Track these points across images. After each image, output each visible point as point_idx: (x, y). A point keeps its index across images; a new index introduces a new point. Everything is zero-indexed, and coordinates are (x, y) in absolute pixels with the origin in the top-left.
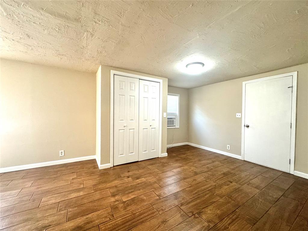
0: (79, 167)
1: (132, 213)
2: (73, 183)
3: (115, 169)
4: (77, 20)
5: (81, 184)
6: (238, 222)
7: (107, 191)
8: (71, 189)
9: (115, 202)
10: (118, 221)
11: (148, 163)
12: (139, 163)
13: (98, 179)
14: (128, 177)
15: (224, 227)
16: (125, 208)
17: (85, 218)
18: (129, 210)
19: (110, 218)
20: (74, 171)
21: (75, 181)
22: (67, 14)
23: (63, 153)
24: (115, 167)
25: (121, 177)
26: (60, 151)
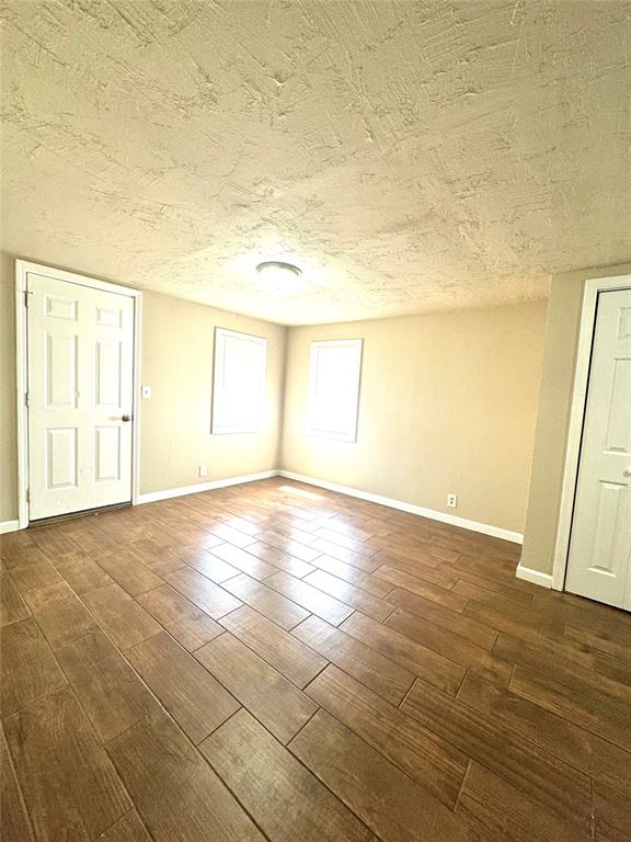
2: (439, 569)
5: (451, 580)
7: (490, 634)
8: (426, 577)
9: (486, 670)
10: (457, 711)
14: (586, 649)
16: (498, 706)
17: (409, 643)
18: (503, 719)
19: (446, 688)
20: (458, 548)
21: (447, 568)
23: (454, 502)
24: (566, 597)
25: (561, 631)
26: (450, 496)
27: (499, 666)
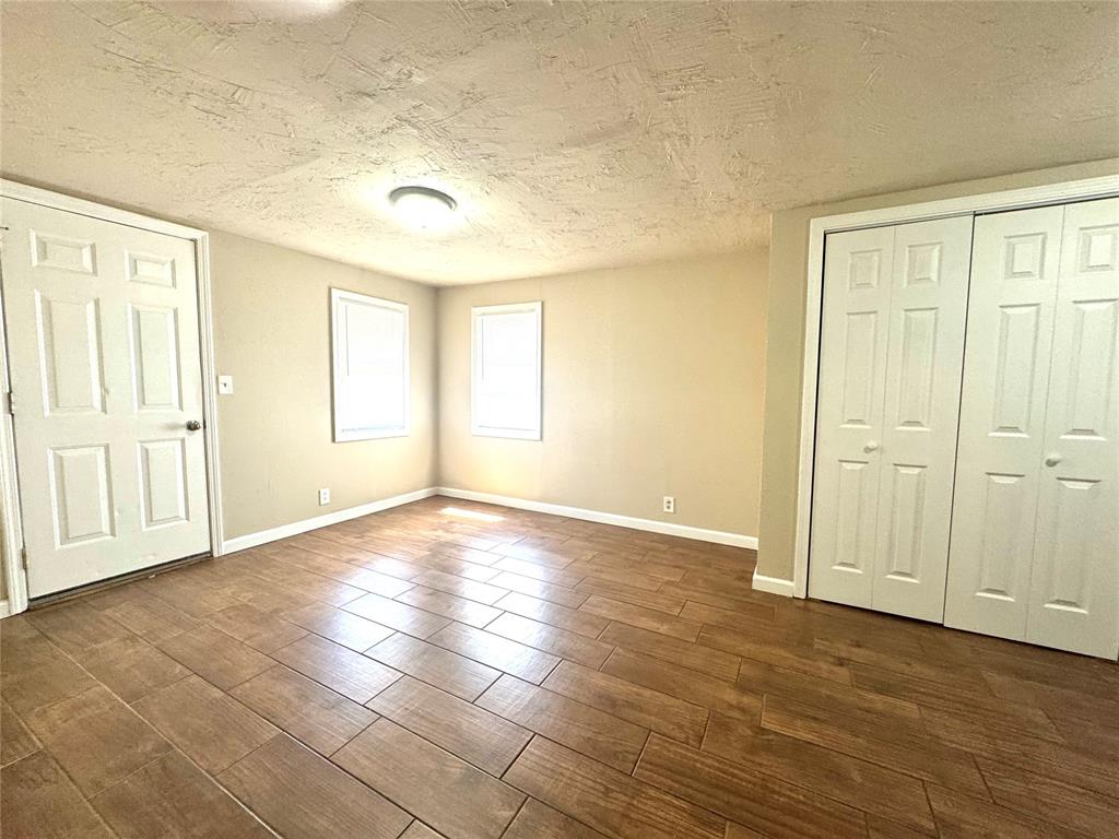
0: (701, 557)
1: (763, 780)
2: (662, 592)
3: (809, 610)
5: (678, 604)
7: (731, 662)
9: (731, 706)
10: (702, 763)
13: (729, 613)
14: (841, 662)
16: (752, 749)
17: (635, 689)
18: (760, 764)
19: (688, 738)
20: (681, 563)
21: (669, 589)
23: (671, 506)
24: (811, 605)
25: (810, 645)
26: (666, 499)
27: (746, 700)
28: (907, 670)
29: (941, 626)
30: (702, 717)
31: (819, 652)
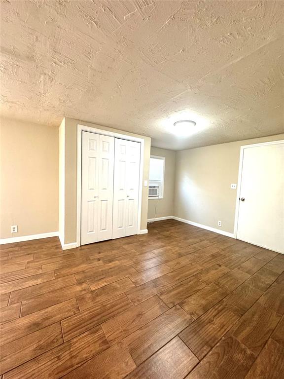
0: (37, 246)
1: (102, 304)
2: (28, 267)
4: (30, 58)
5: (39, 268)
6: (224, 314)
7: (72, 278)
8: (26, 275)
9: (81, 291)
10: (85, 315)
11: (124, 241)
12: (113, 242)
13: (61, 262)
14: (99, 260)
15: (208, 319)
16: (94, 299)
17: (43, 312)
18: (99, 301)
19: (74, 312)
20: (29, 252)
21: (31, 264)
22: (15, 50)
23: (16, 229)
24: (82, 247)
25: (90, 259)
27: (84, 286)
28: (111, 253)
29: (112, 240)
30: (74, 301)
31: (93, 260)
